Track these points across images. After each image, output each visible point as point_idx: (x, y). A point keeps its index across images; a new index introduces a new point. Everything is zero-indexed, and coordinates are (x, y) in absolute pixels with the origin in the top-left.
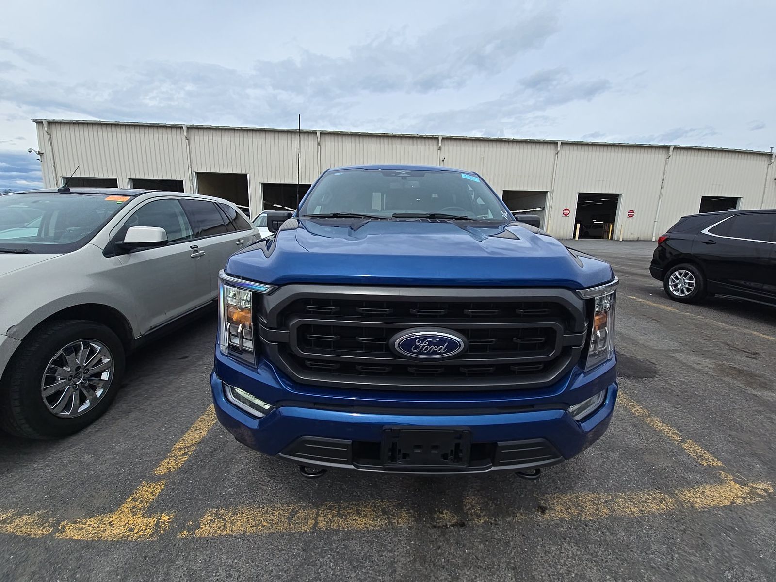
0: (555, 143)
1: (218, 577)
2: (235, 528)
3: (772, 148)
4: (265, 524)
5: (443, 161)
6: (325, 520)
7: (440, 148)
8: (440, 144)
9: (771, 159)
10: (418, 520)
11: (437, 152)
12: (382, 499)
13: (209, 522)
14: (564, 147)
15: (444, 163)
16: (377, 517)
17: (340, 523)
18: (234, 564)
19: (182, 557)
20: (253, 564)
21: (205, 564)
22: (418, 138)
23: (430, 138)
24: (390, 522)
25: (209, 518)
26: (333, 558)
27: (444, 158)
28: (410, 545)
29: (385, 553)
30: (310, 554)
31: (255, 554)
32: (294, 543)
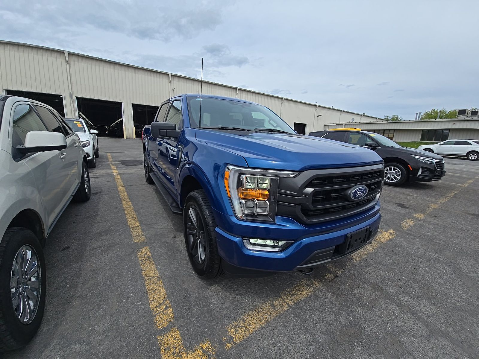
0: (235, 89)
1: (275, 351)
2: (253, 327)
3: (316, 103)
4: (266, 317)
5: (173, 90)
6: (290, 300)
7: (170, 81)
8: (170, 79)
9: (316, 108)
10: (321, 282)
11: (169, 84)
12: (301, 280)
13: (235, 332)
14: (240, 91)
15: (174, 91)
16: (307, 288)
17: (296, 299)
18: (274, 341)
19: (244, 356)
20: (283, 335)
21: (260, 351)
22: (154, 72)
23: (163, 73)
24: (314, 288)
25: (233, 330)
26: (311, 313)
27: (174, 89)
28: (330, 292)
29: (325, 300)
30: (301, 317)
31: (278, 331)
32: (288, 316)
